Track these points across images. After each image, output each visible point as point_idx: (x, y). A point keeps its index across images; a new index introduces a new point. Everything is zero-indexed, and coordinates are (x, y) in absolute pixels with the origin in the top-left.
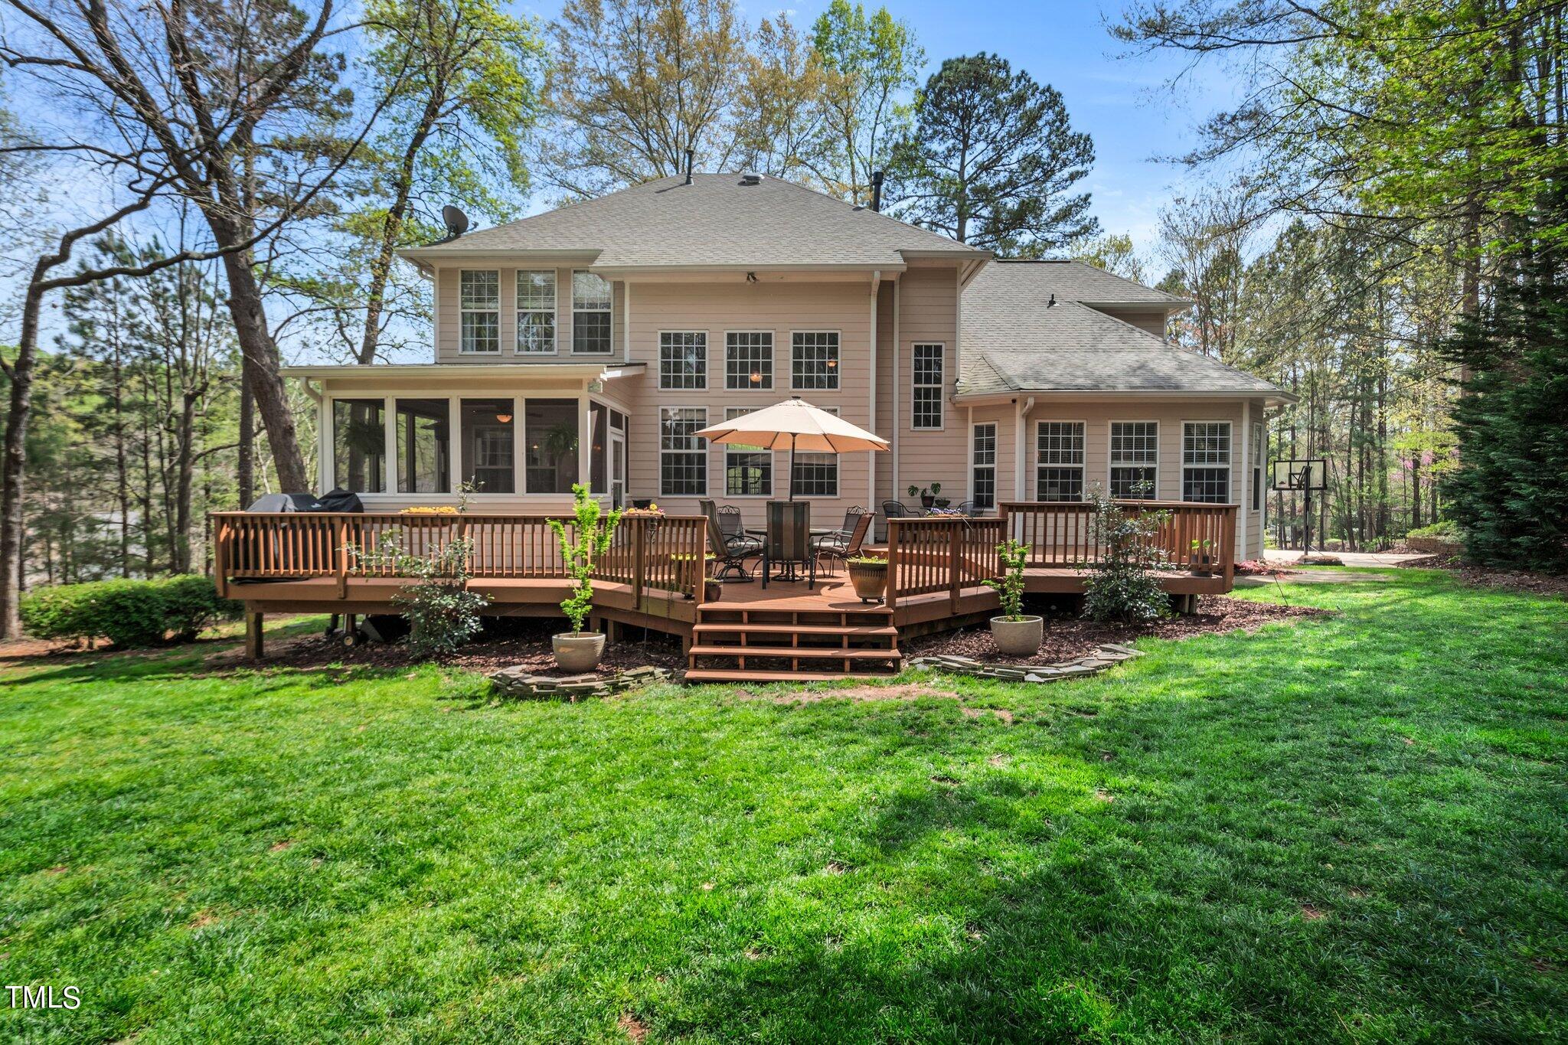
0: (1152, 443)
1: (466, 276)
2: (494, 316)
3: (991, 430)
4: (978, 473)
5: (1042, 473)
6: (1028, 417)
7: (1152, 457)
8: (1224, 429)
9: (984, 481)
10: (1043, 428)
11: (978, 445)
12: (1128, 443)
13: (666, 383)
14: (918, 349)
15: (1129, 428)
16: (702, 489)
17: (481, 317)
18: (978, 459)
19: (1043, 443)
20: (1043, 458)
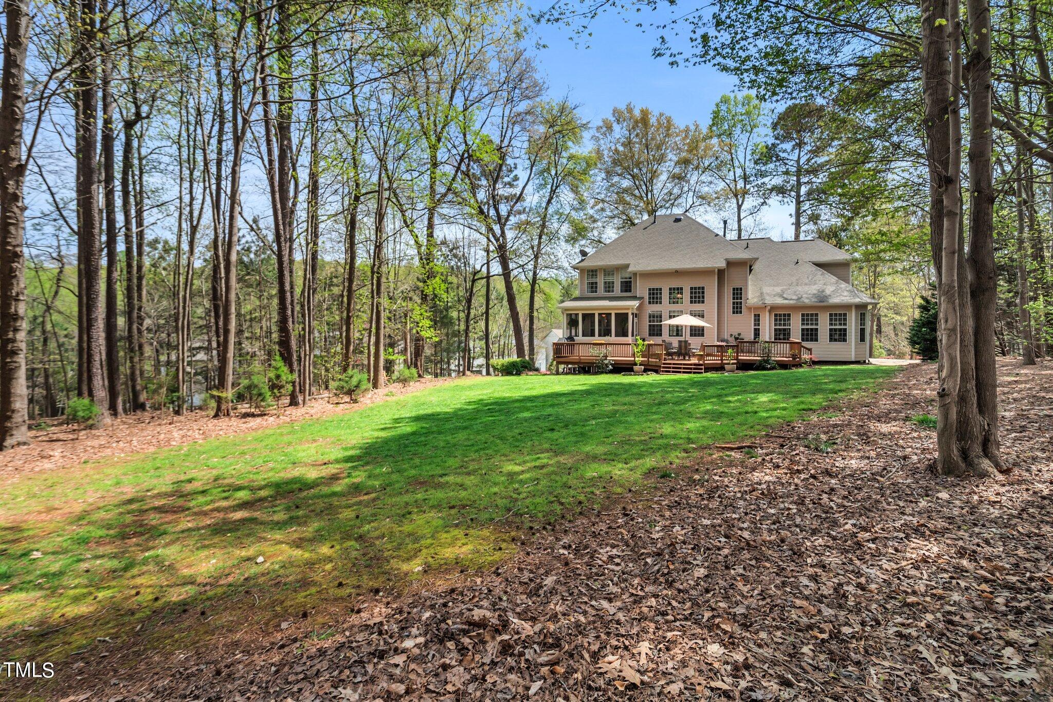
0: (817, 320)
1: (588, 271)
2: (596, 283)
3: (759, 315)
4: (755, 330)
5: (776, 330)
6: (770, 311)
7: (817, 324)
8: (845, 315)
9: (757, 333)
10: (776, 315)
11: (755, 320)
12: (807, 320)
13: (650, 303)
14: (734, 289)
15: (808, 315)
16: (661, 335)
17: (592, 283)
18: (755, 325)
19: (776, 320)
20: (776, 325)
